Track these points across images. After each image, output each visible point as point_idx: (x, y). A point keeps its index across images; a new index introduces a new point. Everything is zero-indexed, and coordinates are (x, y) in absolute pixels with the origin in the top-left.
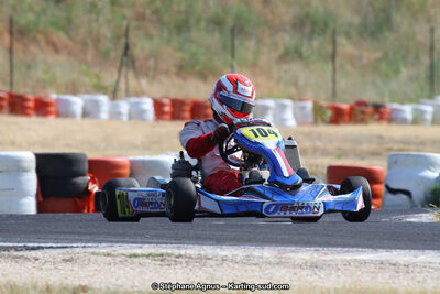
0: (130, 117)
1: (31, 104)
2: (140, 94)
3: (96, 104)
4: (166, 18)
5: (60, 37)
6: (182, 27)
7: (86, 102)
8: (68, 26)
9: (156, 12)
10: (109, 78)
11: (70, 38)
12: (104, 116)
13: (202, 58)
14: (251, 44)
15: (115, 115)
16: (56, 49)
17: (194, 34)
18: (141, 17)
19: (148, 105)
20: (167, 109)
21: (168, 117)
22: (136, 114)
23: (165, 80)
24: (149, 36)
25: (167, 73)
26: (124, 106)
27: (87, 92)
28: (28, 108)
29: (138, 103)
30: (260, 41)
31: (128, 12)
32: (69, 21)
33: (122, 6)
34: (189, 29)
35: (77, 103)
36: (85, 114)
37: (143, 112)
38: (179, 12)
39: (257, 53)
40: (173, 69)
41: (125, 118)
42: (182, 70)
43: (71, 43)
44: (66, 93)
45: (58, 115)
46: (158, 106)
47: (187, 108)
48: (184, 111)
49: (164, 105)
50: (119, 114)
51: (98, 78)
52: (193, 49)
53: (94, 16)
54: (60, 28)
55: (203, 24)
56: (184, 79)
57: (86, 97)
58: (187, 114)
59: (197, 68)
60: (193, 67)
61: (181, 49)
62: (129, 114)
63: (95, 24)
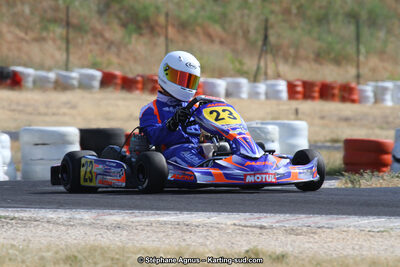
0: (267, 96)
2: (278, 76)
3: (238, 86)
4: (310, 13)
5: (216, 29)
6: (322, 20)
7: (228, 84)
8: (223, 19)
9: (300, 7)
10: (250, 63)
11: (224, 29)
12: (244, 95)
13: (338, 47)
14: (382, 34)
15: (254, 95)
16: (210, 37)
17: (333, 26)
18: (287, 12)
19: (282, 86)
20: (300, 89)
21: (300, 96)
22: (272, 94)
23: (305, 65)
24: (293, 28)
25: (306, 59)
26: (262, 88)
27: (231, 76)
29: (274, 85)
30: (389, 32)
31: (277, 8)
32: (224, 15)
33: (272, 2)
34: (328, 22)
35: (221, 85)
36: (228, 95)
37: (278, 92)
38: (320, 8)
39: (385, 42)
40: (312, 56)
41: (263, 97)
42: (319, 57)
43: (224, 35)
44: (213, 77)
46: (291, 87)
47: (317, 89)
48: (313, 92)
49: (296, 86)
50: (258, 94)
51: (241, 63)
52: (330, 39)
53: (246, 11)
54: (215, 21)
55: (340, 18)
56: (321, 64)
57: (230, 80)
58: (316, 95)
59: (332, 55)
60: (329, 53)
61: (319, 39)
62: (266, 94)
63: (246, 18)
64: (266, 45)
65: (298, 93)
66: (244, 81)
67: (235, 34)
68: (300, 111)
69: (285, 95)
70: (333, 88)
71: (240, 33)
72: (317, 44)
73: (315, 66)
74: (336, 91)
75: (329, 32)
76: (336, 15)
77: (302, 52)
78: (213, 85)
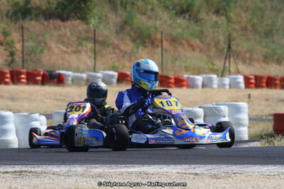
0: (230, 86)
1: (172, 81)
2: (238, 72)
3: (211, 80)
4: (260, 29)
5: (196, 42)
6: (269, 34)
7: (204, 78)
8: (201, 35)
9: (253, 26)
10: (219, 64)
11: (202, 42)
12: (215, 86)
13: (279, 52)
15: (222, 85)
16: (192, 47)
17: (275, 38)
18: (245, 29)
19: (241, 79)
20: (253, 81)
21: (253, 86)
22: (234, 85)
23: (256, 64)
24: (248, 39)
25: (258, 60)
26: (227, 81)
27: (206, 73)
28: (171, 83)
29: (235, 78)
31: (237, 27)
32: (202, 32)
33: (234, 23)
34: (272, 35)
35: (199, 79)
36: (204, 86)
37: (239, 83)
38: (267, 25)
40: (262, 59)
41: (228, 87)
42: (266, 59)
43: (201, 45)
44: (194, 74)
45: (188, 86)
46: (247, 80)
47: (264, 80)
48: (262, 83)
49: (250, 79)
50: (224, 85)
51: (213, 64)
52: (274, 47)
53: (216, 29)
54: (196, 37)
55: (281, 32)
56: (267, 63)
57: (204, 76)
58: (264, 84)
59: (275, 58)
60: (273, 56)
61: (266, 47)
62: (230, 85)
63: (216, 34)
64: (229, 52)
65: (252, 83)
66: (214, 76)
67: (209, 44)
68: (252, 96)
69: (242, 85)
70: (276, 80)
71: (213, 44)
72: (265, 50)
73: (264, 65)
74: (278, 82)
75: (274, 42)
76: (278, 30)
77: (255, 56)
78: (194, 80)
